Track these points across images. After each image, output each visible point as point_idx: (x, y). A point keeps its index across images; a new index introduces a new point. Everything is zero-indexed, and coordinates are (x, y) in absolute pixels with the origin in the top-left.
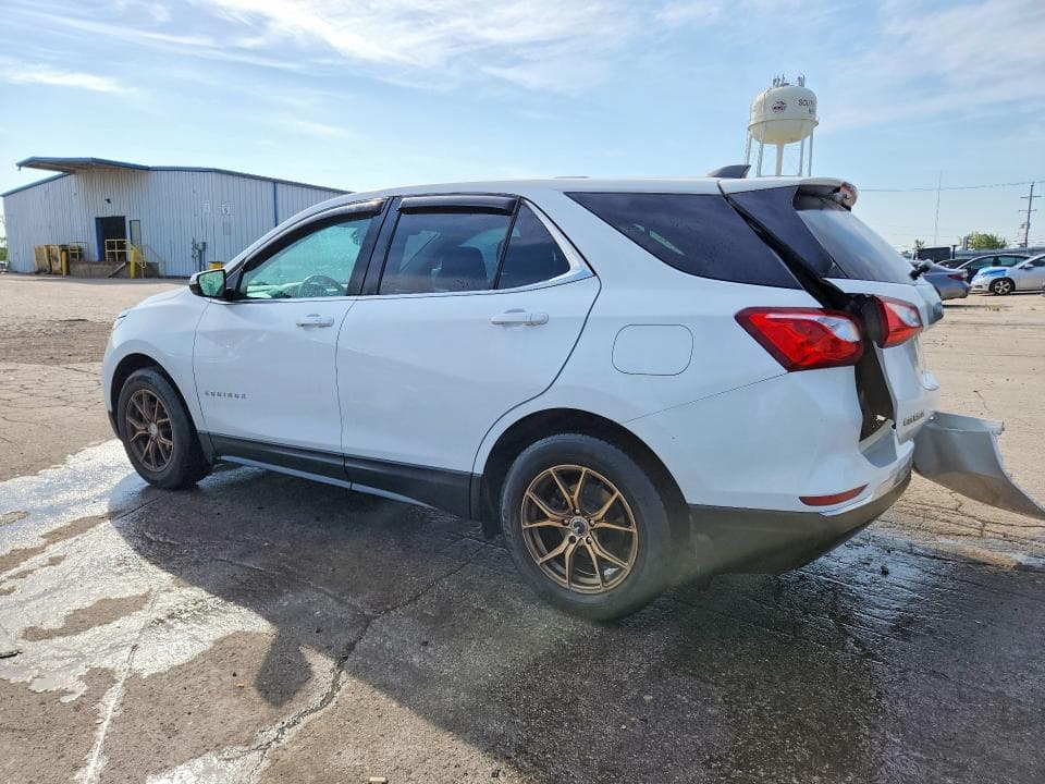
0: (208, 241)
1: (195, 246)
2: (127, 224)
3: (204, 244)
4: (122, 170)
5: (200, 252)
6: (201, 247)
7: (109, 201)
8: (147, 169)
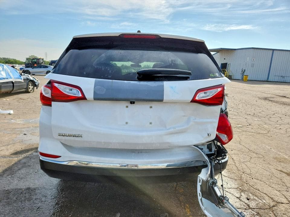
0: (246, 70)
1: (242, 71)
2: (228, 64)
3: (245, 70)
4: (229, 50)
5: (243, 72)
6: (243, 71)
7: (225, 59)
8: (235, 49)
